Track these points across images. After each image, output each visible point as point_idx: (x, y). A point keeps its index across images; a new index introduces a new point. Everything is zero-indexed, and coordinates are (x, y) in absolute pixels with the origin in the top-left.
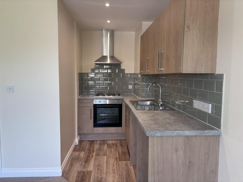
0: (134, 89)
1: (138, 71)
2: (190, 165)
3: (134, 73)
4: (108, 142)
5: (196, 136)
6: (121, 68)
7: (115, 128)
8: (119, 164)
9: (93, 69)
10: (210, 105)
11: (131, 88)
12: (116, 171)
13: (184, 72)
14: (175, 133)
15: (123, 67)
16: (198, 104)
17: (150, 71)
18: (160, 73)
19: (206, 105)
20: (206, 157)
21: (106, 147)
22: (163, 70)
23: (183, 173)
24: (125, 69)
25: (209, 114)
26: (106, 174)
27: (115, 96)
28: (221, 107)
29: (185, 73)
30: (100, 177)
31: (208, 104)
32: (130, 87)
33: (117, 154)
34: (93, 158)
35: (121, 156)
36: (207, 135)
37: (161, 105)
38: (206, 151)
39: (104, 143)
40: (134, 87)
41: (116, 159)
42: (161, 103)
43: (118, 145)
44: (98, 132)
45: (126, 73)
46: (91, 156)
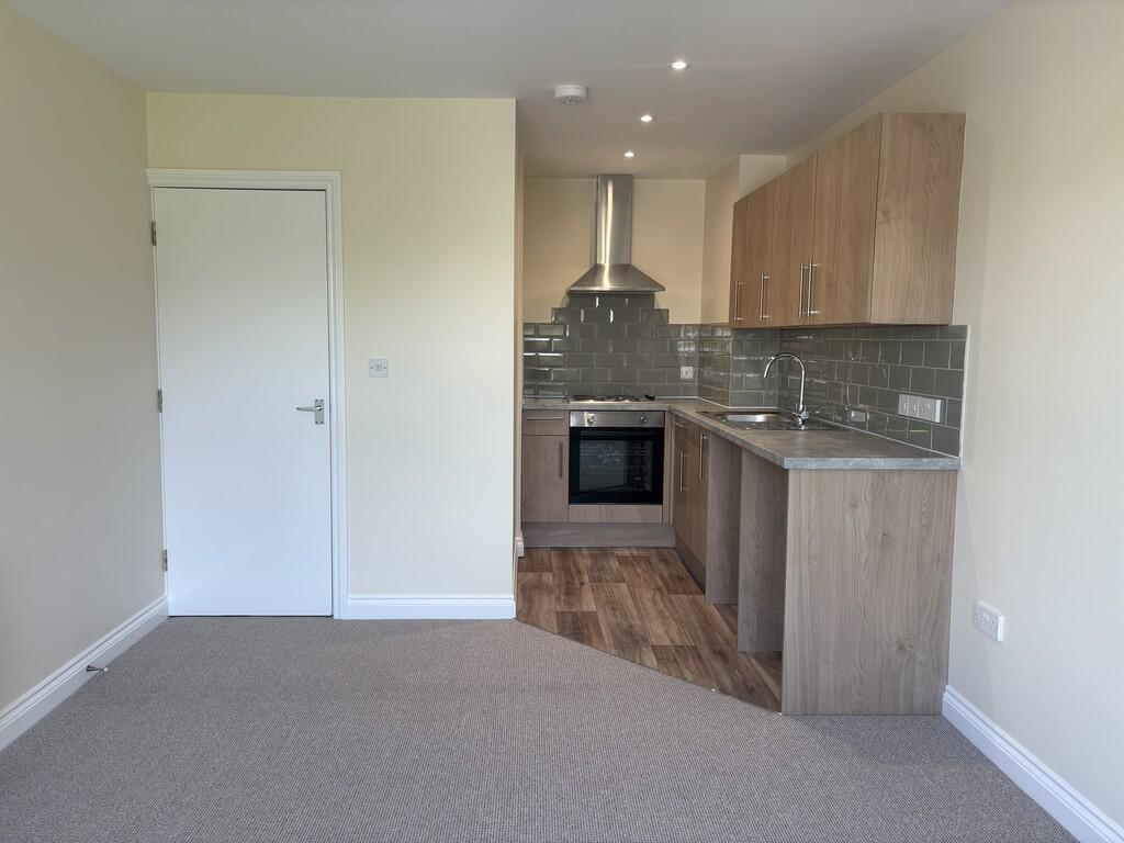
0: (699, 381)
1: (723, 316)
2: (885, 542)
3: (699, 322)
4: (618, 552)
5: (900, 471)
6: (656, 307)
7: (640, 507)
8: (671, 601)
9: (559, 309)
10: (939, 402)
11: (690, 376)
12: (667, 614)
13: (875, 321)
14: (851, 464)
15: (661, 301)
16: (911, 406)
17: (773, 318)
18: (808, 322)
19: (928, 403)
20: (924, 521)
21: (615, 564)
22: (818, 315)
23: (867, 560)
24: (668, 310)
25: (936, 425)
26: (641, 618)
27: (637, 400)
28: (960, 403)
29: (877, 322)
30: (625, 625)
31: (933, 401)
32: (687, 372)
33: (657, 578)
34: (587, 588)
35: (671, 584)
36: (926, 468)
37: (803, 421)
38: (924, 509)
39: (606, 555)
40: (699, 371)
41: (659, 589)
42: (804, 415)
43: (654, 560)
44: (583, 521)
45: (671, 322)
46: (577, 581)
